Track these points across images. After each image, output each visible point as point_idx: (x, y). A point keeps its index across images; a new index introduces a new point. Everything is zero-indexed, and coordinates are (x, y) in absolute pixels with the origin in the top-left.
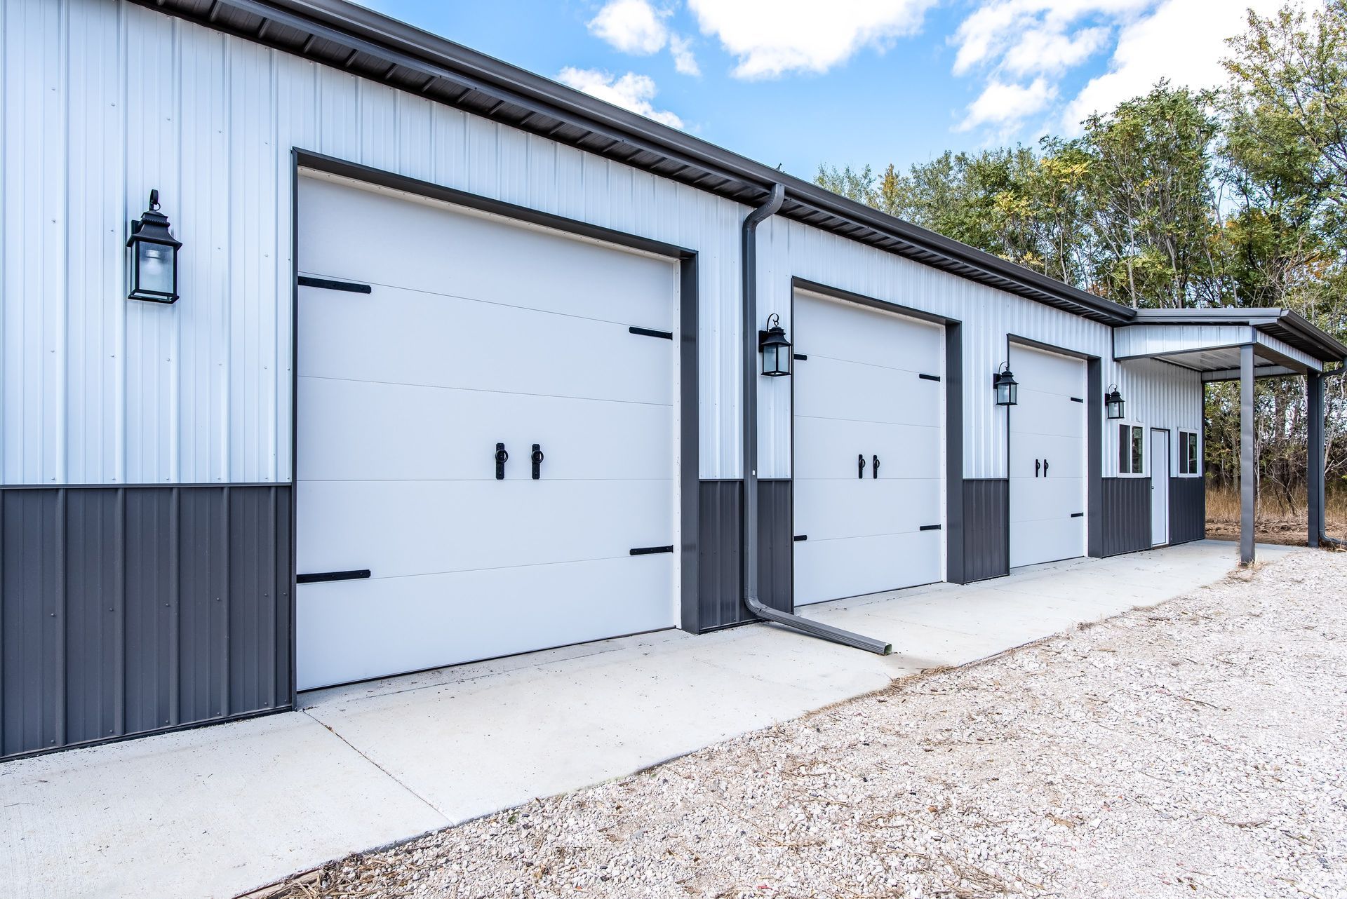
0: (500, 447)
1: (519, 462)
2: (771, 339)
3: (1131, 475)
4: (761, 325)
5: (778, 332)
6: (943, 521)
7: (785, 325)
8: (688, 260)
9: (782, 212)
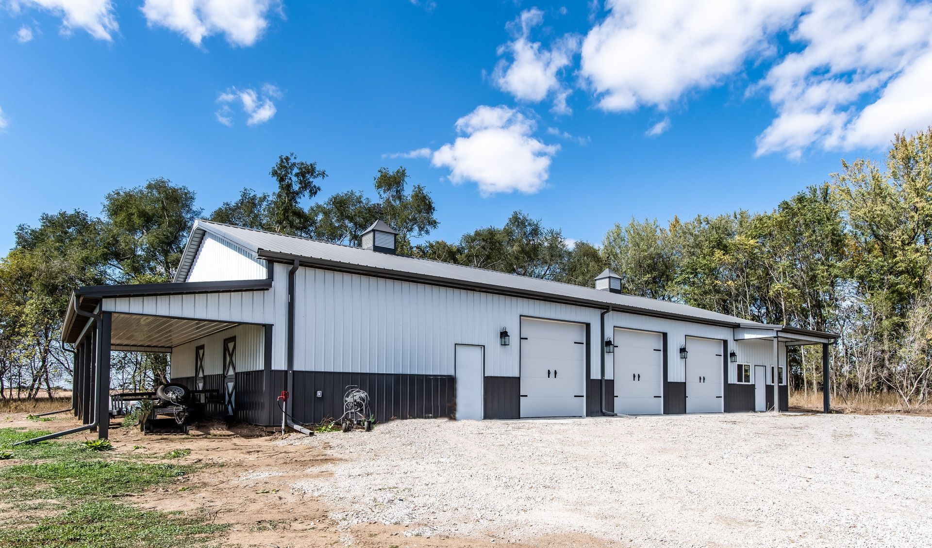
0: (549, 371)
1: (552, 374)
2: (609, 343)
3: (743, 383)
4: (605, 340)
5: (610, 342)
6: (662, 395)
7: (612, 340)
8: (588, 326)
9: (613, 310)
